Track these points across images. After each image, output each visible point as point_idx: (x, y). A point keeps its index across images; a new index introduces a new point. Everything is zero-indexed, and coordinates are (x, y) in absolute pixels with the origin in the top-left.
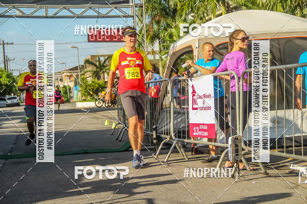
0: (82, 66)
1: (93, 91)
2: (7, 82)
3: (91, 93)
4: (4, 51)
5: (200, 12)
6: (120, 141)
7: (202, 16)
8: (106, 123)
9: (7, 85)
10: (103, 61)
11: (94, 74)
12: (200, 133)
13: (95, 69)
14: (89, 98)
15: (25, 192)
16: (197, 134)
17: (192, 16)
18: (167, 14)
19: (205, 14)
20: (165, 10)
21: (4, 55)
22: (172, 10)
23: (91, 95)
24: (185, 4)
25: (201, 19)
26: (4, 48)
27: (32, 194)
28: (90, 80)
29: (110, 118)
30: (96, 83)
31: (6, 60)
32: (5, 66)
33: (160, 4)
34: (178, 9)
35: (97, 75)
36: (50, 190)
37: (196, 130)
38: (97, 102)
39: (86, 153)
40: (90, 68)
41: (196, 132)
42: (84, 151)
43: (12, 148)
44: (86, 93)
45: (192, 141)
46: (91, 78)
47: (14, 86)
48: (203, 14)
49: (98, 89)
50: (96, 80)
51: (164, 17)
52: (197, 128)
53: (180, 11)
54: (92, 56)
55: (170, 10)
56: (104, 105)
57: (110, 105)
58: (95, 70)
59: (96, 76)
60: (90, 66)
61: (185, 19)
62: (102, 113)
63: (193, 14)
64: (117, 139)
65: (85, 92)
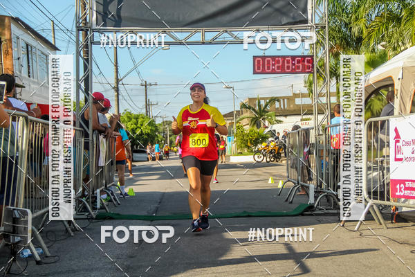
0: (238, 112)
1: (251, 143)
2: (149, 131)
3: (249, 144)
4: (146, 93)
5: (393, 41)
6: (291, 202)
7: (396, 45)
8: (270, 181)
9: (148, 135)
10: (264, 105)
11: (252, 121)
12: (407, 193)
13: (253, 114)
14: (246, 150)
15: (177, 261)
16: (402, 194)
17: (383, 46)
18: (348, 44)
19: (400, 43)
20: (345, 39)
21: (146, 98)
22: (355, 39)
23: (249, 147)
24: (373, 30)
25: (394, 49)
26: (146, 90)
27: (187, 263)
28: (247, 129)
29: (274, 176)
30: (255, 133)
31: (148, 105)
32: (147, 111)
33: (339, 31)
34: (364, 37)
35: (256, 122)
36: (207, 260)
37: (400, 188)
38: (256, 156)
39: (249, 216)
40: (248, 114)
41: (400, 190)
42: (247, 214)
43: (157, 208)
44: (243, 145)
45: (392, 203)
46: (248, 126)
47: (157, 136)
48: (398, 42)
49: (257, 139)
50: (255, 128)
51: (344, 48)
52: (402, 185)
53: (366, 40)
54: (250, 99)
55: (352, 39)
56: (265, 161)
57: (272, 159)
58: (254, 116)
59: (254, 124)
60: (247, 111)
61: (374, 49)
62: (264, 169)
63: (383, 43)
64: (287, 200)
65: (242, 143)
